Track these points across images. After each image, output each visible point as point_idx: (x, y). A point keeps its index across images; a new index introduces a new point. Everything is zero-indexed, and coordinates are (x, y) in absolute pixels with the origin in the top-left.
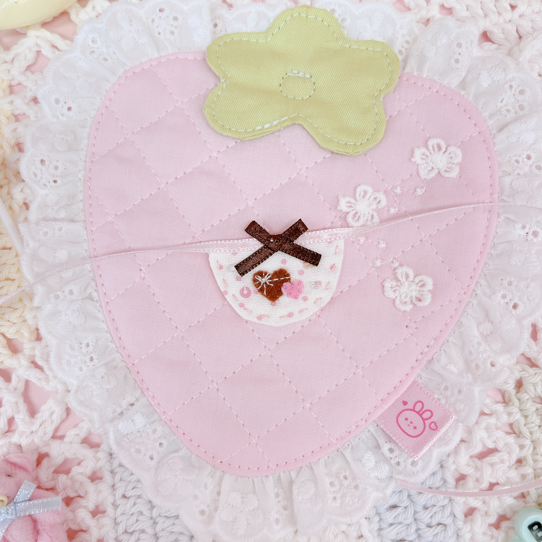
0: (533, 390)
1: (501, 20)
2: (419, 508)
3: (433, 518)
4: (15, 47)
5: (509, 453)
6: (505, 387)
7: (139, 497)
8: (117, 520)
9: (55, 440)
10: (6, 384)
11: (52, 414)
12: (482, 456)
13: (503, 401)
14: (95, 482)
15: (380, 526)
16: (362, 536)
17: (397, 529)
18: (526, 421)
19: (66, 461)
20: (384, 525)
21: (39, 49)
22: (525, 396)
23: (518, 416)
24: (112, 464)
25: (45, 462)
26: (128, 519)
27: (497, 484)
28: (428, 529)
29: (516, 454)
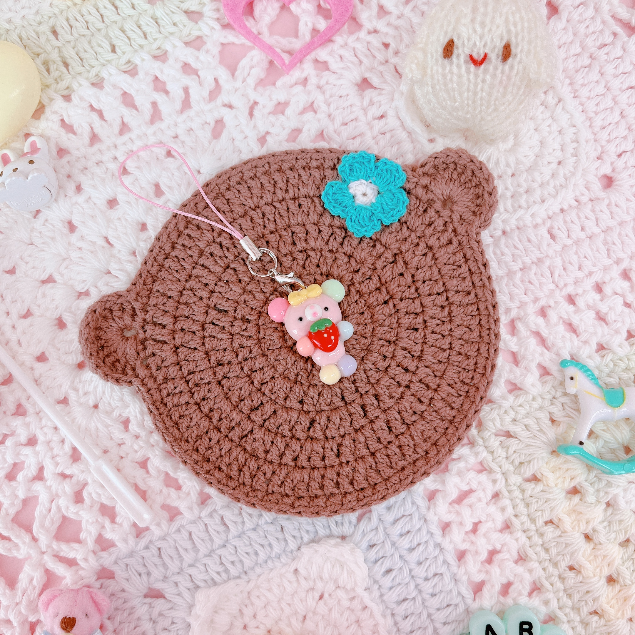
0: (493, 426)
1: (377, 63)
2: (413, 566)
3: (429, 571)
5: (484, 490)
11: (31, 580)
12: (460, 500)
15: (381, 592)
16: (366, 607)
17: (397, 590)
18: (493, 456)
20: (384, 591)
22: (487, 434)
23: (484, 454)
27: (480, 522)
28: (426, 582)
29: (490, 490)
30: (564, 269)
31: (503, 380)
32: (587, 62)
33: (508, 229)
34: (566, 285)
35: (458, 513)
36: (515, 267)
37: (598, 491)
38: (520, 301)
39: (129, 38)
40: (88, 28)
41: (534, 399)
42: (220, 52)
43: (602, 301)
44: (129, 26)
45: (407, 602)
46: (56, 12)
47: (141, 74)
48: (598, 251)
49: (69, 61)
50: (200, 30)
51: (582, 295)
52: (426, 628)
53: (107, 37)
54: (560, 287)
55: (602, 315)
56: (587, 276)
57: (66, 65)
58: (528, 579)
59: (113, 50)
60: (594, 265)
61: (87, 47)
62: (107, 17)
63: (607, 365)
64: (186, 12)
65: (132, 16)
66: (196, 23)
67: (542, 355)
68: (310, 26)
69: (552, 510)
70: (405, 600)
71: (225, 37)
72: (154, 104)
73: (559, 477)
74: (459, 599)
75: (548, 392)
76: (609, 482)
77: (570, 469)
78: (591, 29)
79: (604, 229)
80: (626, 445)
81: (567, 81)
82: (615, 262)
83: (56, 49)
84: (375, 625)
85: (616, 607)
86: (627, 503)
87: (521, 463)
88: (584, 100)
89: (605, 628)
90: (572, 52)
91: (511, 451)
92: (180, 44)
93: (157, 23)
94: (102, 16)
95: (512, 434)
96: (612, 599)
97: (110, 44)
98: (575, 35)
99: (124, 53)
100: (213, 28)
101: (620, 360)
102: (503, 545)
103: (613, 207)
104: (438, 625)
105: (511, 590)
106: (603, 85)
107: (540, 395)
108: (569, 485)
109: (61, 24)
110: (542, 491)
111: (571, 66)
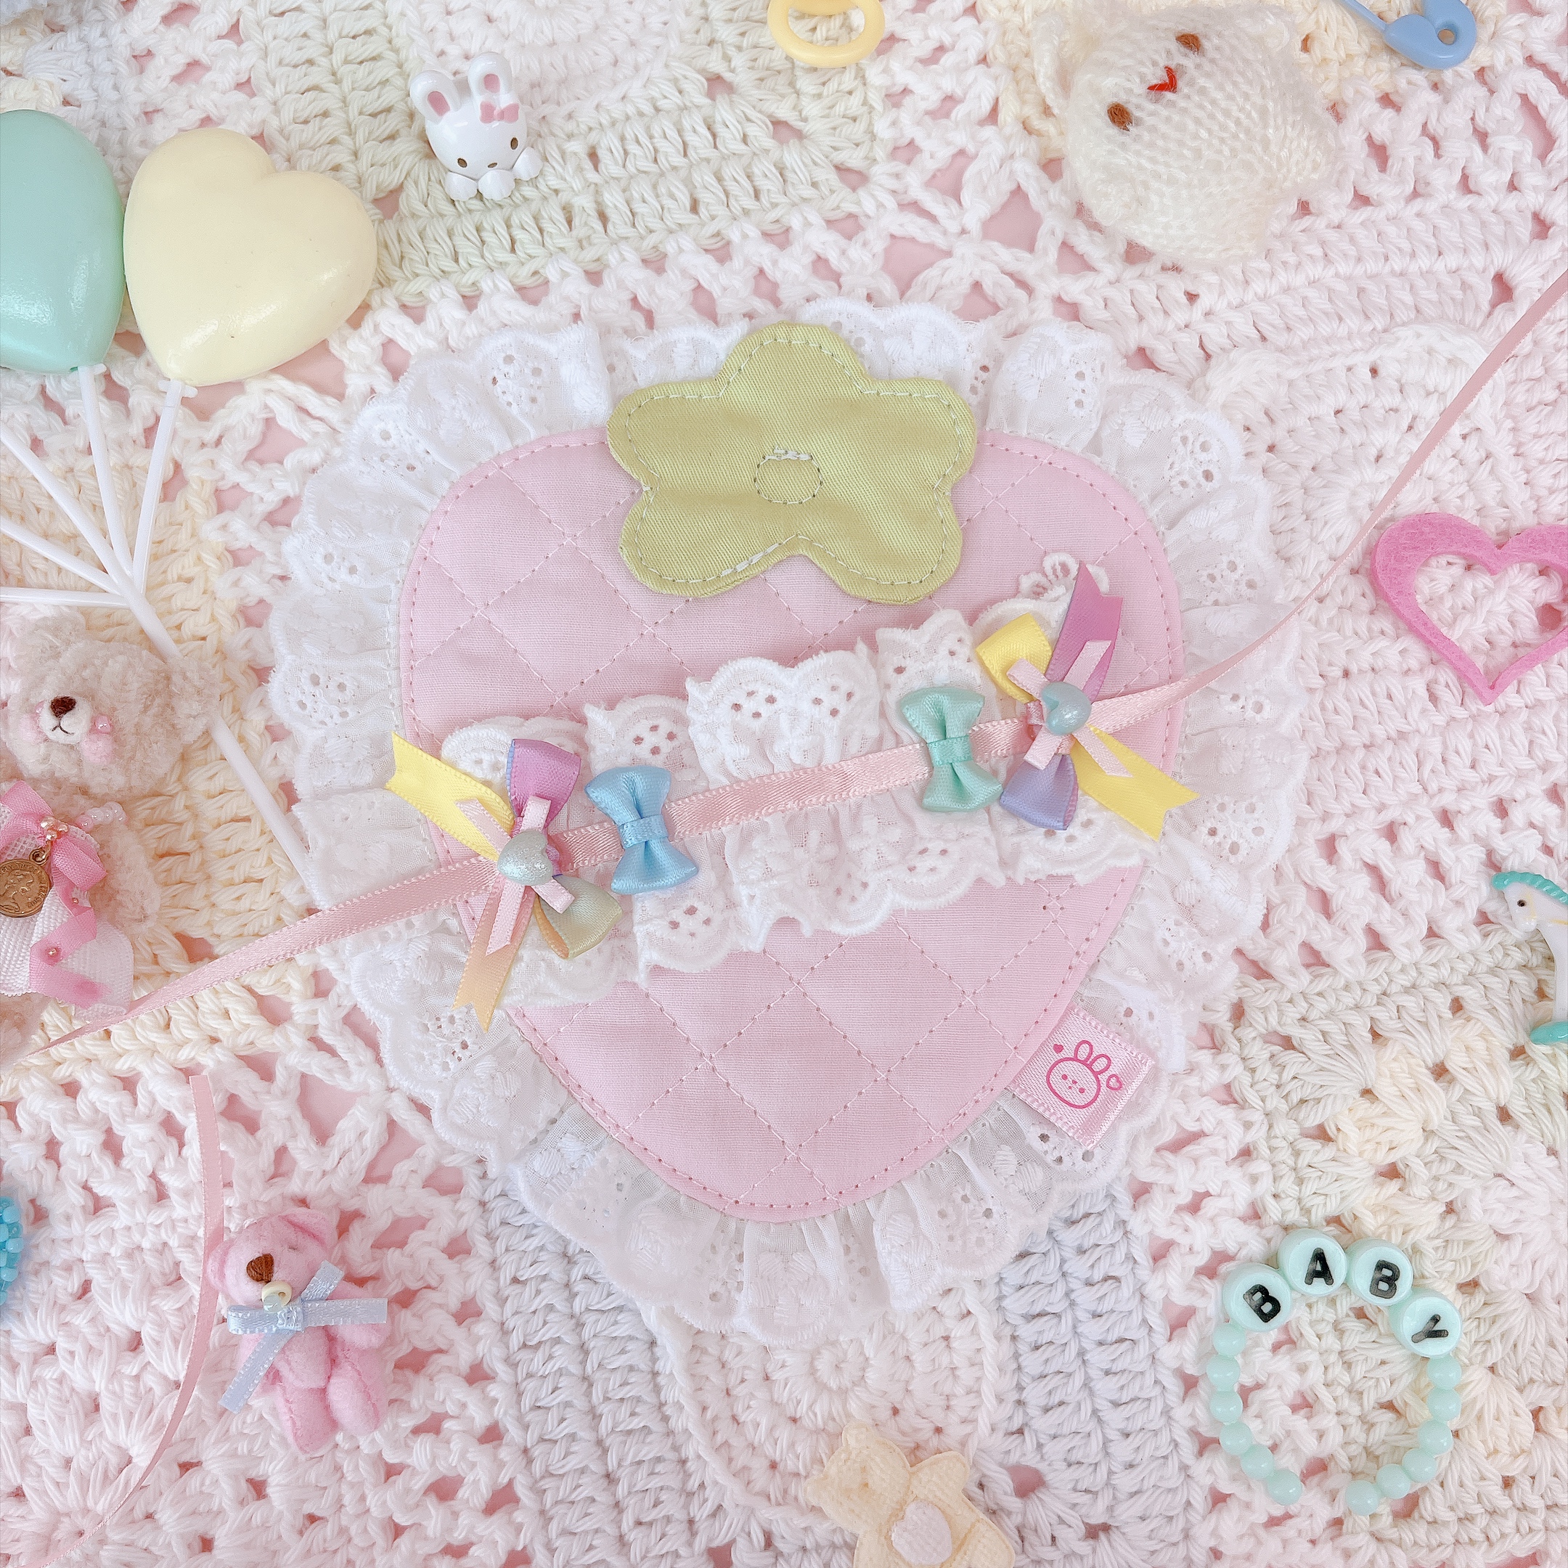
0: (1262, 1021)
1: (1170, 326)
2: (1069, 1253)
3: (1096, 1268)
4: (221, 413)
5: (1225, 1137)
6: (1212, 1018)
7: (544, 1278)
8: (506, 1326)
9: (370, 1186)
10: (265, 1083)
11: (361, 1134)
12: (1176, 1146)
13: (1210, 1045)
14: (457, 1258)
15: (1000, 1291)
16: (969, 1313)
17: (1030, 1294)
18: (1253, 1078)
19: (397, 1223)
20: (1007, 1290)
21: (270, 415)
22: (1247, 1033)
23: (1235, 1069)
24: (487, 1221)
25: (356, 1229)
26: (528, 1321)
27: (1207, 1194)
28: (1088, 1288)
29: (1237, 1139)
30: (1444, 761)
31: (1298, 940)
32: (1551, 395)
33: (1354, 668)
34: (1441, 790)
35: (1169, 1169)
36: (1355, 740)
38: (1353, 805)
39: (727, 194)
40: (656, 161)
41: (1347, 988)
42: (887, 250)
43: (1502, 832)
44: (732, 171)
45: (1046, 1318)
46: (604, 122)
47: (737, 263)
48: (1511, 740)
49: (611, 213)
50: (859, 203)
51: (1469, 814)
52: (1070, 1375)
53: (688, 182)
54: (1430, 792)
55: (1496, 858)
56: (1483, 782)
57: (603, 218)
59: (694, 208)
60: (1501, 765)
61: (649, 195)
62: (695, 148)
63: (1491, 952)
64: (839, 168)
65: (740, 156)
66: (854, 189)
67: (1377, 909)
68: (1060, 237)
69: (1343, 1199)
70: (1040, 1315)
71: (901, 225)
73: (1368, 1141)
74: (1144, 1331)
75: (1376, 980)
76: (1459, 1165)
77: (1393, 1128)
79: (1530, 704)
80: (1502, 1104)
81: (1509, 424)
82: (1539, 767)
83: (592, 187)
84: (979, 1350)
86: (1485, 1211)
87: (1303, 1101)
88: (1534, 463)
89: (1403, 1437)
90: (1527, 374)
91: (1287, 1075)
92: (818, 221)
93: (781, 175)
94: (685, 144)
95: (1295, 1044)
97: (691, 195)
98: (1536, 343)
99: (713, 218)
100: (880, 205)
101: (1517, 946)
102: (1242, 1245)
103: (1554, 666)
104: (1094, 1373)
107: (1360, 984)
108: (1384, 1159)
109: (608, 143)
110: (1333, 1160)
111: (1520, 398)
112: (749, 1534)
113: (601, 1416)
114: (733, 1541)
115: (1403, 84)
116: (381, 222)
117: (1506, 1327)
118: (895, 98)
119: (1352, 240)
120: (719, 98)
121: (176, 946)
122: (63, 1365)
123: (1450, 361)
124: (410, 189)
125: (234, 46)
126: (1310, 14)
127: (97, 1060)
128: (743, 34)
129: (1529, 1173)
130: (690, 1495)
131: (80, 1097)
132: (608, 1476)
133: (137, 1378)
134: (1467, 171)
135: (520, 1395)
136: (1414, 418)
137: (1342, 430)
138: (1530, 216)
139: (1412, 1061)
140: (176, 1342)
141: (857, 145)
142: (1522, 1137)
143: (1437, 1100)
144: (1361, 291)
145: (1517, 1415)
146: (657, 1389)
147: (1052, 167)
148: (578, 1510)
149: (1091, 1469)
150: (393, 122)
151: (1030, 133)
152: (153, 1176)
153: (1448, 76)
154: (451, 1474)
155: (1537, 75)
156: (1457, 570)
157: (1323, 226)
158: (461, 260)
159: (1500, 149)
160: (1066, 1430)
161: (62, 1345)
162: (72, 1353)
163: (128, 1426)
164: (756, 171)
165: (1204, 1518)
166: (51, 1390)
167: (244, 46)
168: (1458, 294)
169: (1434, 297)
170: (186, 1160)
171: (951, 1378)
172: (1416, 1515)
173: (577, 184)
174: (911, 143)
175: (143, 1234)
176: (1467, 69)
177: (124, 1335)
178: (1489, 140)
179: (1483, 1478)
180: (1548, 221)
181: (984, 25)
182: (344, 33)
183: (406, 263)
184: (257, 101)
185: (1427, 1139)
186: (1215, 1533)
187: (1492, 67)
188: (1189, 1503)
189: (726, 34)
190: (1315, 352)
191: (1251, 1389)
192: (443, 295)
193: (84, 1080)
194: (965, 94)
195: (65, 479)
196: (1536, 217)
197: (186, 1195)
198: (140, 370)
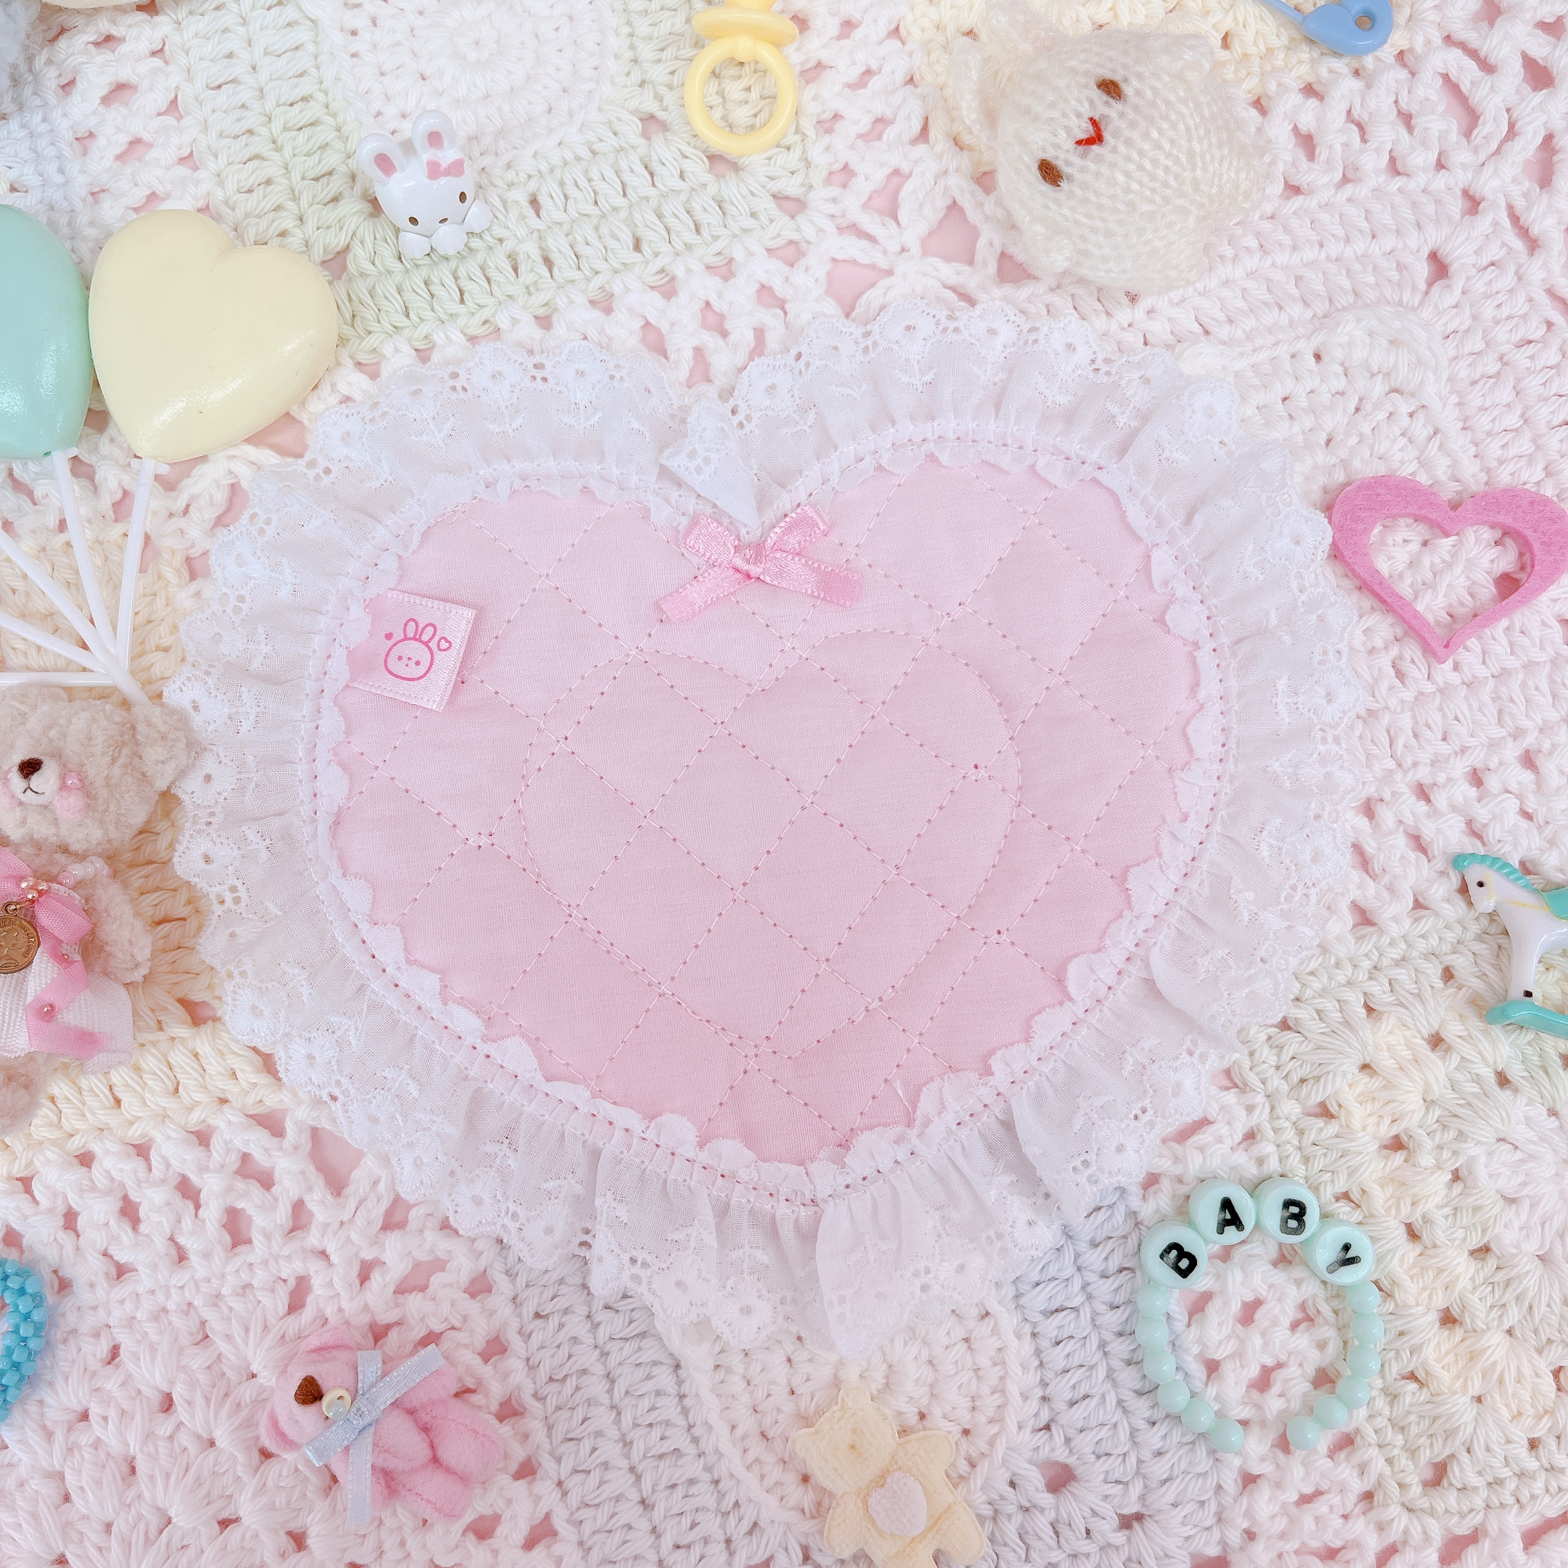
1: (1114, 326)
2: (1083, 1247)
3: (1110, 1260)
4: (187, 482)
5: (1229, 1123)
7: (566, 1311)
8: (531, 1362)
9: (388, 1233)
10: (276, 1140)
11: (376, 1183)
12: (1183, 1135)
14: (480, 1297)
15: (1017, 1290)
16: (987, 1314)
17: (1047, 1290)
18: (1252, 1061)
20: (1024, 1288)
21: (235, 481)
23: (1235, 1055)
24: (505, 1258)
25: (377, 1276)
26: (553, 1356)
28: (1104, 1280)
29: (1241, 1123)
30: (1416, 736)
32: (1493, 367)
34: (1415, 764)
35: (1177, 1159)
37: (1440, 1148)
39: (668, 230)
40: (596, 203)
41: (1338, 965)
42: (829, 274)
43: (1479, 801)
44: (674, 207)
45: (1064, 1313)
46: (542, 168)
47: (682, 298)
48: (1481, 710)
49: (555, 257)
50: (798, 230)
51: (1444, 786)
52: (1092, 1368)
53: (630, 222)
54: (1404, 765)
55: (1477, 827)
56: (1456, 753)
57: (548, 262)
58: (1293, 1296)
59: (637, 247)
60: (1472, 735)
61: (592, 237)
62: (634, 188)
64: (774, 196)
65: (679, 192)
66: (793, 217)
67: (1360, 887)
68: (998, 248)
69: (1350, 1174)
70: (1057, 1311)
71: (841, 248)
72: (698, 351)
73: (1371, 1114)
75: (1366, 955)
76: (1461, 1133)
77: (1394, 1101)
78: (1505, 312)
79: (1495, 672)
80: (1500, 1069)
81: (1454, 399)
82: (1510, 735)
83: (536, 233)
84: (1000, 1350)
85: (1454, 1371)
86: (1491, 1176)
87: (1303, 1081)
88: (1480, 436)
89: (1429, 1407)
90: (1468, 348)
91: (1286, 1056)
92: (759, 250)
93: (721, 207)
94: (623, 184)
95: (1291, 1024)
96: (1447, 1354)
97: (634, 234)
98: (1475, 318)
100: (821, 230)
103: (1517, 633)
104: (1116, 1364)
105: (1259, 1315)
106: (1519, 413)
107: (1351, 960)
108: (1387, 1132)
109: (549, 190)
110: (1337, 1136)
111: (1463, 374)
112: (786, 1549)
113: (631, 1443)
114: (771, 1558)
115: (1324, 72)
116: (330, 283)
117: (1519, 1290)
118: (828, 124)
119: (1286, 229)
120: (654, 137)
121: (180, 1011)
122: (97, 1430)
123: (1391, 342)
124: (357, 250)
125: (174, 122)
126: (1227, 12)
127: (110, 1129)
128: (672, 73)
129: (1530, 1135)
130: (726, 1514)
131: (95, 1166)
132: (643, 1502)
133: (171, 1438)
134: (1394, 154)
135: (550, 1428)
136: (1361, 400)
137: (1291, 416)
138: (1459, 193)
139: (1408, 1033)
140: (208, 1400)
141: (793, 173)
142: (1521, 1101)
143: (1438, 1070)
144: (1298, 279)
145: (1537, 1376)
146: (685, 1412)
147: (985, 180)
148: (617, 1537)
149: (1120, 1459)
150: (336, 184)
151: (961, 149)
152: (171, 1239)
153: (1369, 61)
154: (487, 1511)
155: (1457, 53)
156: (1415, 546)
157: (1256, 217)
158: (411, 315)
159: (1426, 129)
160: (1093, 1422)
161: (95, 1411)
162: (105, 1419)
163: (166, 1486)
164: (694, 205)
165: (1235, 1500)
166: (87, 1456)
167: (184, 122)
168: (1395, 276)
169: (1371, 280)
170: (203, 1221)
171: (974, 1379)
172: (1445, 1482)
173: (521, 232)
174: (846, 167)
175: (168, 1296)
176: (1387, 53)
177: (156, 1398)
178: (1413, 122)
179: (1509, 1442)
180: (1478, 197)
181: (908, 47)
182: (282, 101)
183: (358, 320)
184: (202, 174)
185: (1427, 1109)
186: (1248, 1514)
187: (1411, 50)
188: (1219, 1487)
189: (658, 74)
190: (1259, 342)
191: (1273, 1369)
192: (397, 350)
193: (97, 1148)
194: (895, 116)
195: (38, 558)
196: (1466, 194)
197: (207, 1255)
198: (105, 446)
